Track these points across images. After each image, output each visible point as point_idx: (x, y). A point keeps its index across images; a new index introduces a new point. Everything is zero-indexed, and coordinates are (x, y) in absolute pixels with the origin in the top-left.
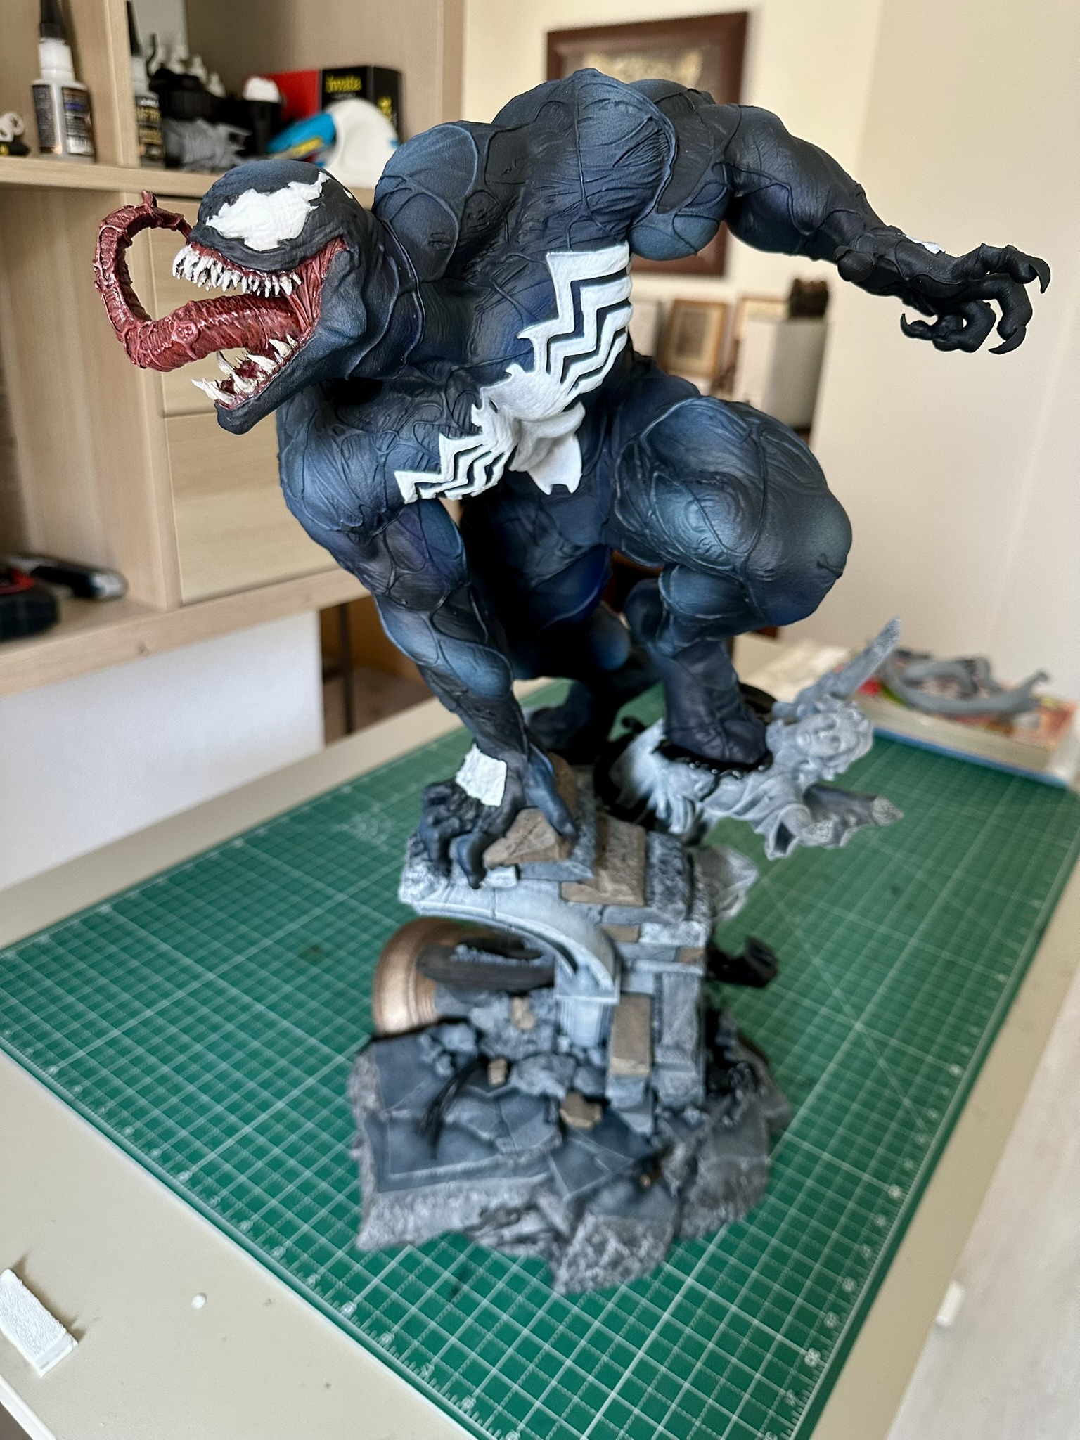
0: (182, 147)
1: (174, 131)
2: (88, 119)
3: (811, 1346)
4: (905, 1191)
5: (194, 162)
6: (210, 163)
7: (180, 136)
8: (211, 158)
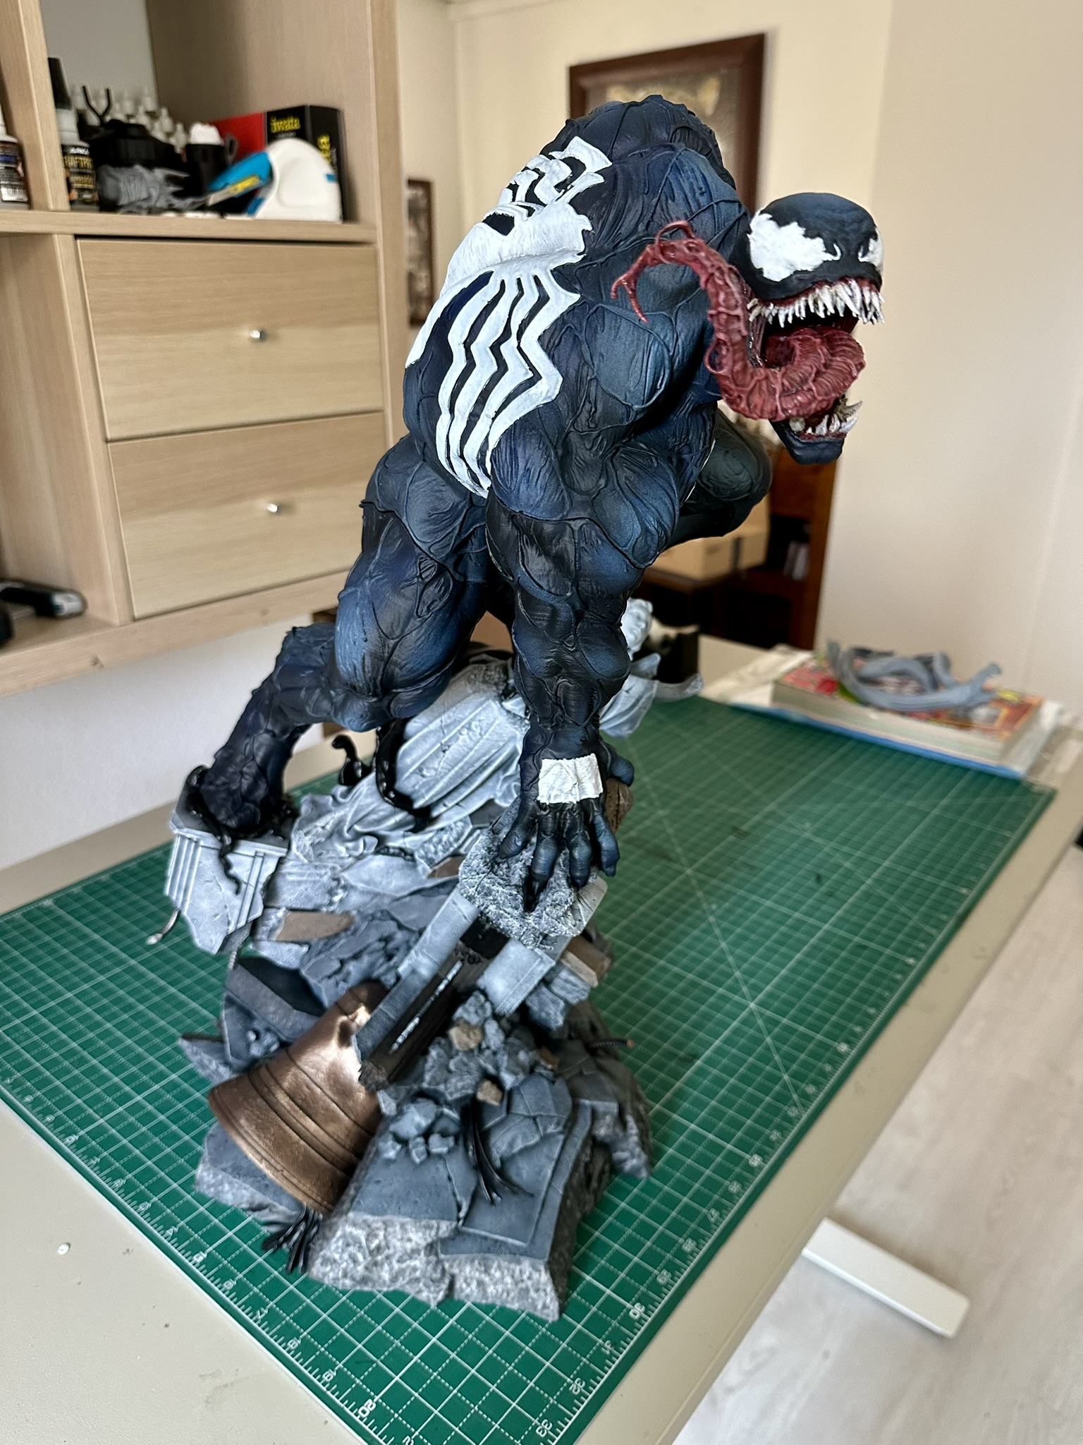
0: (118, 190)
1: (111, 176)
2: (20, 169)
3: (638, 1301)
4: (765, 1161)
5: (131, 204)
6: (145, 205)
7: (117, 179)
8: (149, 198)
